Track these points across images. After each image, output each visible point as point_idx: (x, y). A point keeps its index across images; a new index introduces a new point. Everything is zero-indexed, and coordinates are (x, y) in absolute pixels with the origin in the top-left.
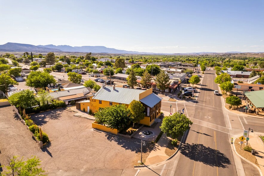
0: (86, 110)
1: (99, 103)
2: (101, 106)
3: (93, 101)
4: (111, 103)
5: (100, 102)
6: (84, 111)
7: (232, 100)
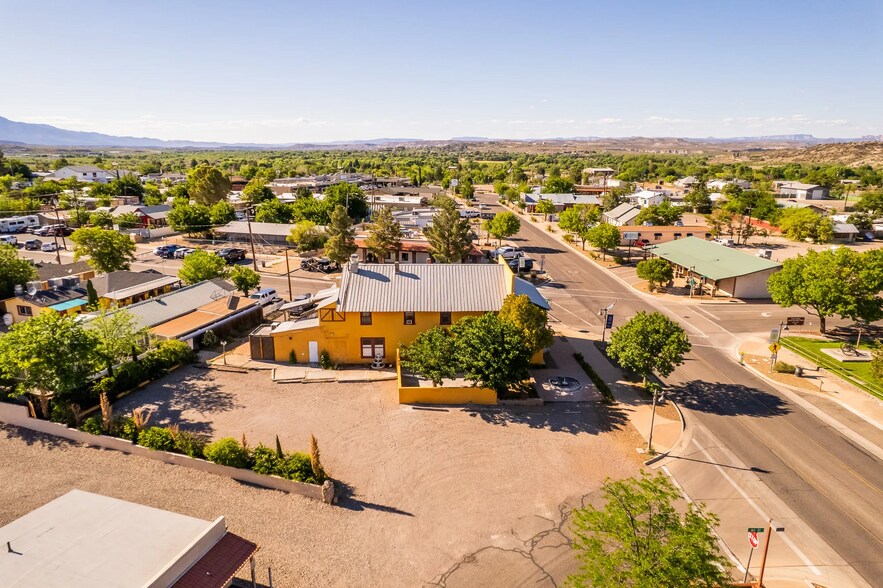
0: (300, 356)
1: (362, 323)
2: (369, 332)
3: (333, 320)
4: (410, 318)
5: (366, 318)
6: (293, 360)
7: (655, 268)
